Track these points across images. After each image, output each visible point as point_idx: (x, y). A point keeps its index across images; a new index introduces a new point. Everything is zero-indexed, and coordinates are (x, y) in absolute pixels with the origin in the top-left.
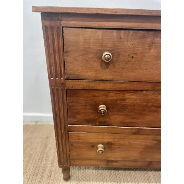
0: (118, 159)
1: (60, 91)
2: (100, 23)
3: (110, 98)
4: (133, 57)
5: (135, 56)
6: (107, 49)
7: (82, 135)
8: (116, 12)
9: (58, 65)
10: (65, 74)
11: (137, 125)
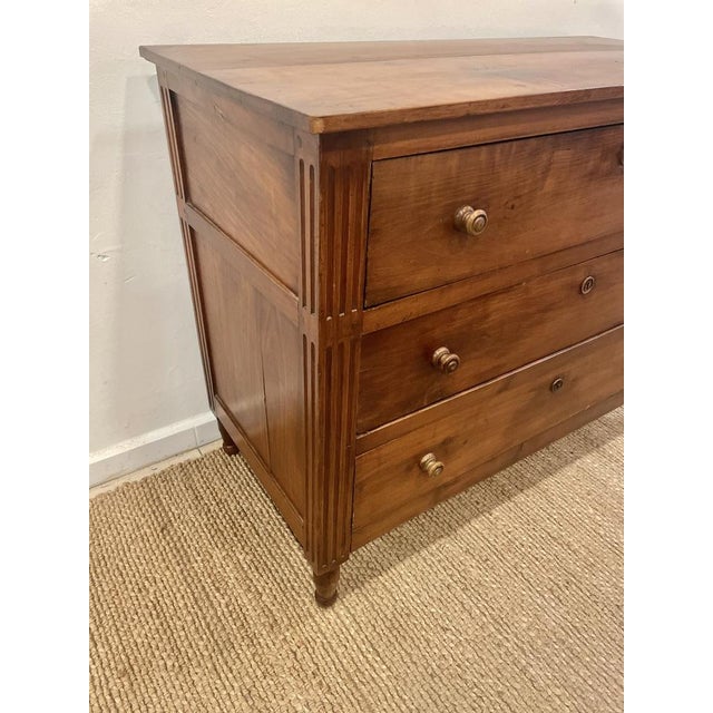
0: (460, 473)
1: (347, 348)
2: (459, 135)
3: (458, 324)
4: (513, 207)
5: (517, 203)
6: (465, 198)
7: (386, 450)
8: (504, 107)
9: (350, 273)
10: (364, 294)
11: (503, 370)
